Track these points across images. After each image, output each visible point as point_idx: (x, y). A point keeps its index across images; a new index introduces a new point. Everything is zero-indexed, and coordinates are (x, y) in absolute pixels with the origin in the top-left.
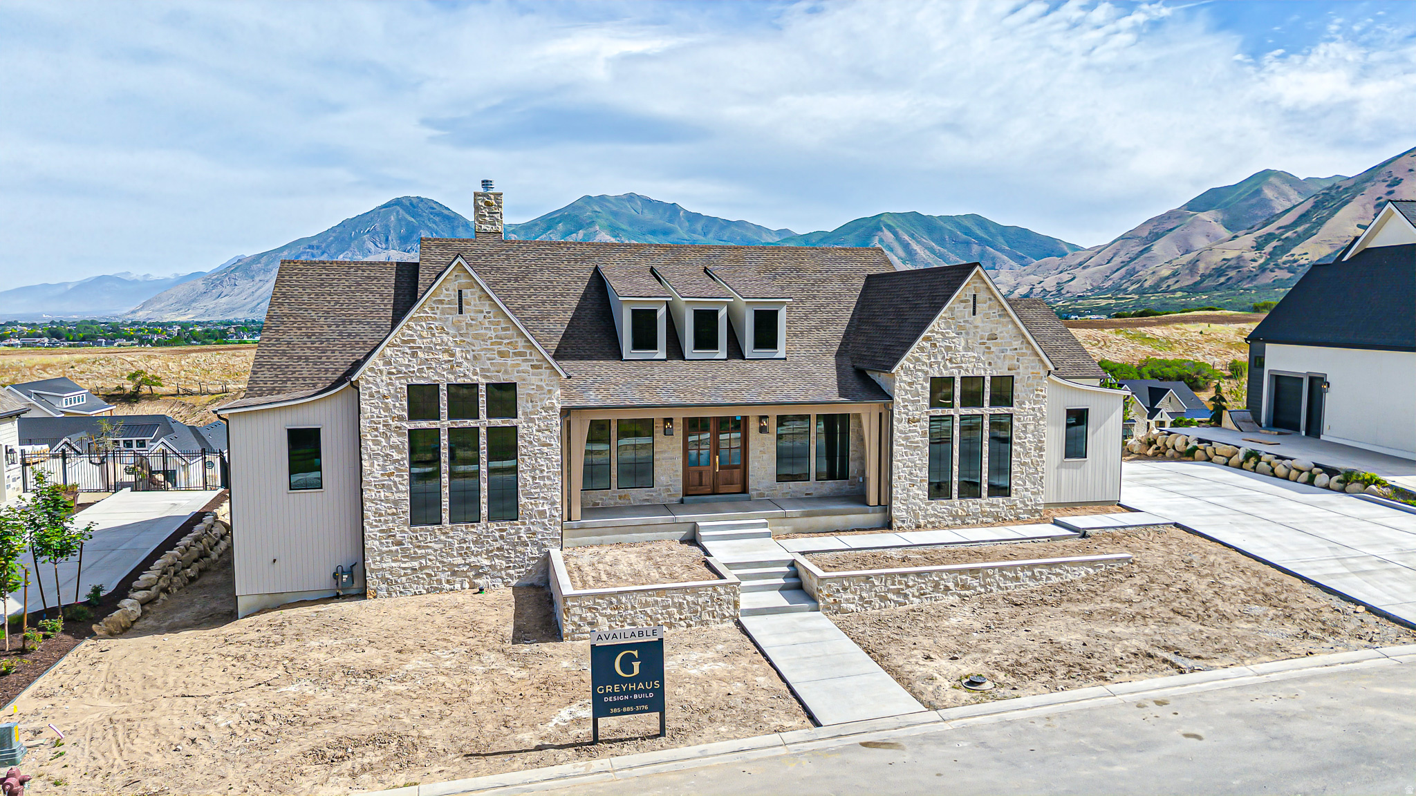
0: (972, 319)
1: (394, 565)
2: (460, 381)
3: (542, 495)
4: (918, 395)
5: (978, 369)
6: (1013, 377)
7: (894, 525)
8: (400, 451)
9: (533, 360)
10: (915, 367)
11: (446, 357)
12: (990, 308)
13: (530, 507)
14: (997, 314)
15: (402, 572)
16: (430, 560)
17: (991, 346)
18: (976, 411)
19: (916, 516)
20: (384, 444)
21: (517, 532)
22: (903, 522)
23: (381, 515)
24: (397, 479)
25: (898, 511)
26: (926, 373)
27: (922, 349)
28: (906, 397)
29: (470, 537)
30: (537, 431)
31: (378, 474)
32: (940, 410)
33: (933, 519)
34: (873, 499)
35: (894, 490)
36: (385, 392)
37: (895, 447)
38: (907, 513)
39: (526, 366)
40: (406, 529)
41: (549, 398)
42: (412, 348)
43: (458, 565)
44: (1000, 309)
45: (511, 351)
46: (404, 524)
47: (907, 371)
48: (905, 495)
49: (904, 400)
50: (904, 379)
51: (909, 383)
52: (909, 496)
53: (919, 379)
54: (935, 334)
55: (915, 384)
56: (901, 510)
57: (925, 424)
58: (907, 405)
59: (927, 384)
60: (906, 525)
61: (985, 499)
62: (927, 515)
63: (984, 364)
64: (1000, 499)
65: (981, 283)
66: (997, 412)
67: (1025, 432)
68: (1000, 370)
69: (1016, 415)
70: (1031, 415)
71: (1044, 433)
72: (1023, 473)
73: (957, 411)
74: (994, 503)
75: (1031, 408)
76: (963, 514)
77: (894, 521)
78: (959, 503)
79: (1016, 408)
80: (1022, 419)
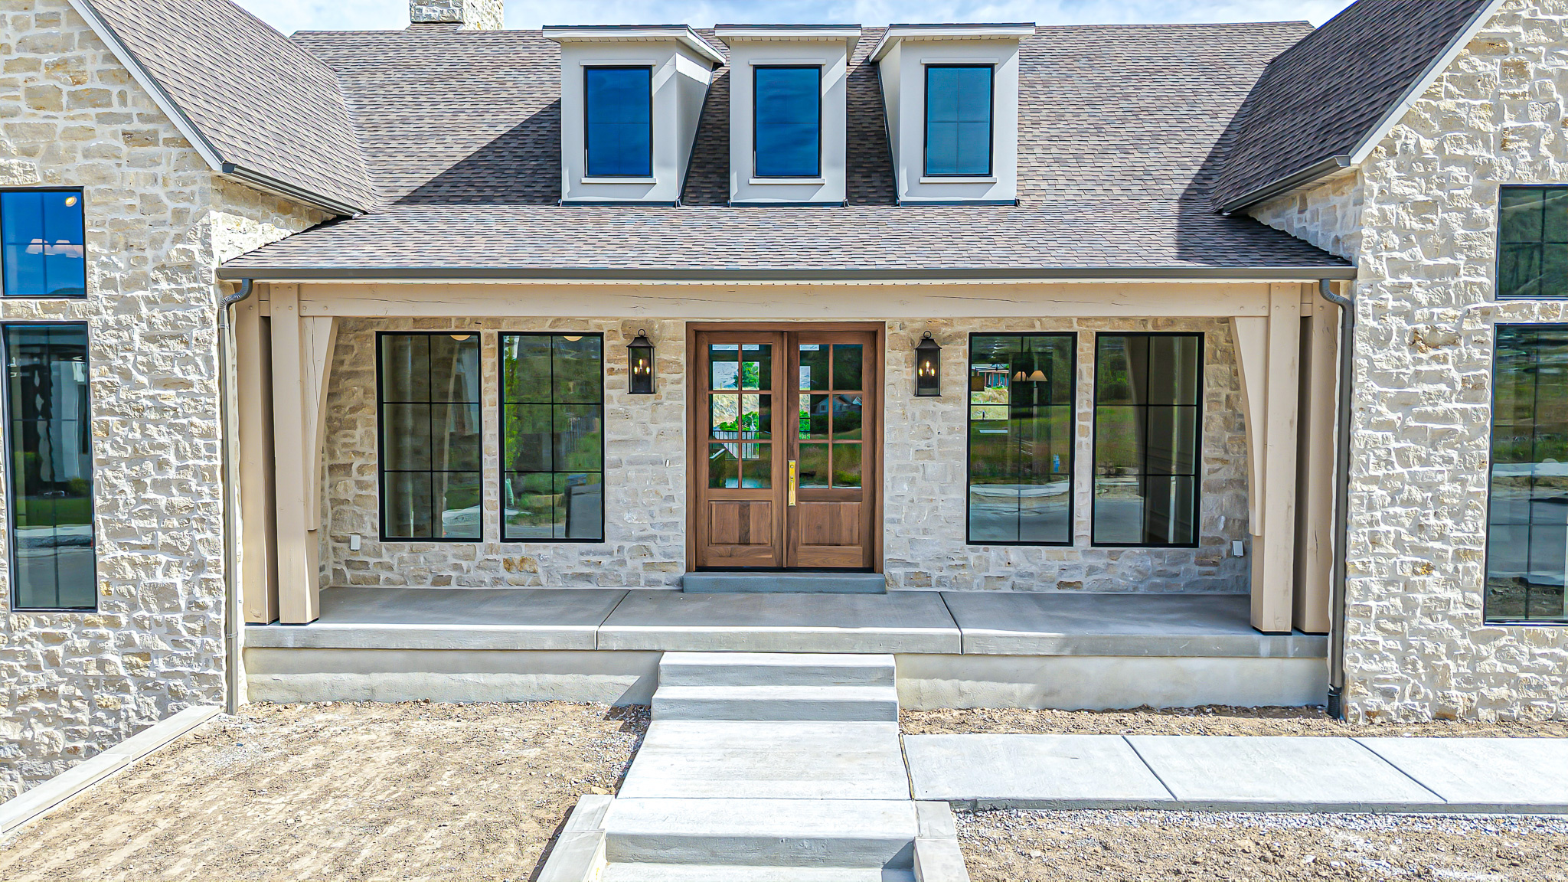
3: (162, 537)
4: (1451, 248)
7: (1351, 702)
9: (128, 117)
10: (1439, 149)
13: (130, 574)
19: (1437, 677)
21: (96, 648)
22: (1388, 694)
25: (1369, 656)
26: (1484, 170)
27: (1469, 84)
28: (1405, 256)
30: (150, 339)
32: (1537, 305)
33: (1503, 692)
34: (1273, 609)
35: (1354, 583)
37: (1360, 432)
38: (1403, 662)
39: (107, 136)
41: (178, 238)
45: (66, 89)
47: (1410, 162)
48: (1398, 602)
49: (1398, 267)
50: (1398, 190)
51: (1416, 204)
52: (1409, 605)
53: (1455, 192)
54: (1519, 29)
55: (1440, 210)
56: (1379, 653)
57: (1476, 353)
58: (1411, 285)
59: (1488, 211)
60: (1396, 703)
62: (1479, 678)
77: (1352, 689)
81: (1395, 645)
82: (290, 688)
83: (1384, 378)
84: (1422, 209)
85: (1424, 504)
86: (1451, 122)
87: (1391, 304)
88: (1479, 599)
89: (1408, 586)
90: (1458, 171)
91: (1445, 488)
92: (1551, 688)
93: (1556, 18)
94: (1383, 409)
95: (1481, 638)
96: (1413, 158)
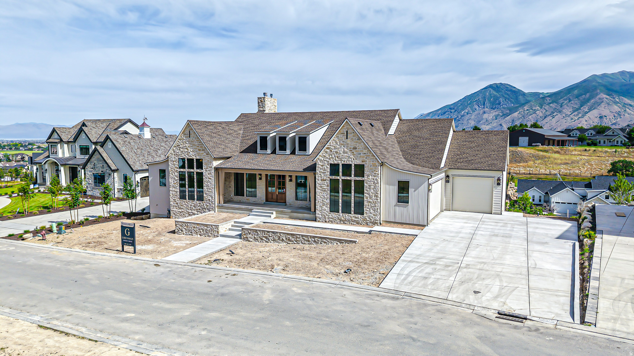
0: (346, 141)
1: (176, 210)
2: (190, 158)
3: (209, 194)
4: (325, 170)
5: (349, 161)
6: (364, 165)
7: (317, 220)
8: (177, 177)
9: (206, 152)
10: (323, 159)
11: (186, 150)
12: (353, 136)
13: (206, 198)
14: (356, 139)
15: (178, 212)
16: (184, 210)
17: (354, 152)
18: (348, 178)
20: (174, 175)
21: (203, 205)
22: (320, 219)
23: (173, 195)
24: (177, 185)
25: (318, 215)
26: (328, 162)
27: (326, 152)
28: (321, 171)
29: (193, 205)
30: (208, 174)
31: (173, 183)
32: (334, 177)
33: (332, 220)
34: (313, 209)
35: (317, 206)
36: (174, 160)
37: (317, 190)
38: (322, 216)
39: (205, 154)
40: (179, 200)
41: (211, 164)
42: (179, 148)
43: (190, 213)
44: (358, 136)
45: (201, 149)
46: (178, 198)
48: (321, 209)
49: (320, 172)
50: (320, 164)
53: (325, 164)
55: (324, 166)
57: (328, 182)
58: (321, 174)
59: (329, 166)
60: (321, 220)
61: (352, 215)
62: (329, 218)
63: (351, 159)
64: (359, 215)
65: (349, 126)
66: (357, 179)
67: (370, 189)
68: (358, 162)
69: (366, 181)
70: (372, 182)
71: (378, 190)
72: (369, 206)
73: (341, 178)
74: (357, 217)
75: (372, 178)
76: (344, 219)
77: (317, 218)
78: (342, 215)
79: (365, 178)
80: (368, 183)
81: (321, 214)
82: (221, 211)
83: (319, 184)
84: (322, 166)
85: (323, 198)
86: (325, 156)
87: (319, 176)
88: (329, 209)
89: (322, 207)
90: (325, 162)
91: (325, 196)
92: (337, 220)
93: (335, 145)
94: (319, 187)
95: (329, 213)
96: (321, 161)
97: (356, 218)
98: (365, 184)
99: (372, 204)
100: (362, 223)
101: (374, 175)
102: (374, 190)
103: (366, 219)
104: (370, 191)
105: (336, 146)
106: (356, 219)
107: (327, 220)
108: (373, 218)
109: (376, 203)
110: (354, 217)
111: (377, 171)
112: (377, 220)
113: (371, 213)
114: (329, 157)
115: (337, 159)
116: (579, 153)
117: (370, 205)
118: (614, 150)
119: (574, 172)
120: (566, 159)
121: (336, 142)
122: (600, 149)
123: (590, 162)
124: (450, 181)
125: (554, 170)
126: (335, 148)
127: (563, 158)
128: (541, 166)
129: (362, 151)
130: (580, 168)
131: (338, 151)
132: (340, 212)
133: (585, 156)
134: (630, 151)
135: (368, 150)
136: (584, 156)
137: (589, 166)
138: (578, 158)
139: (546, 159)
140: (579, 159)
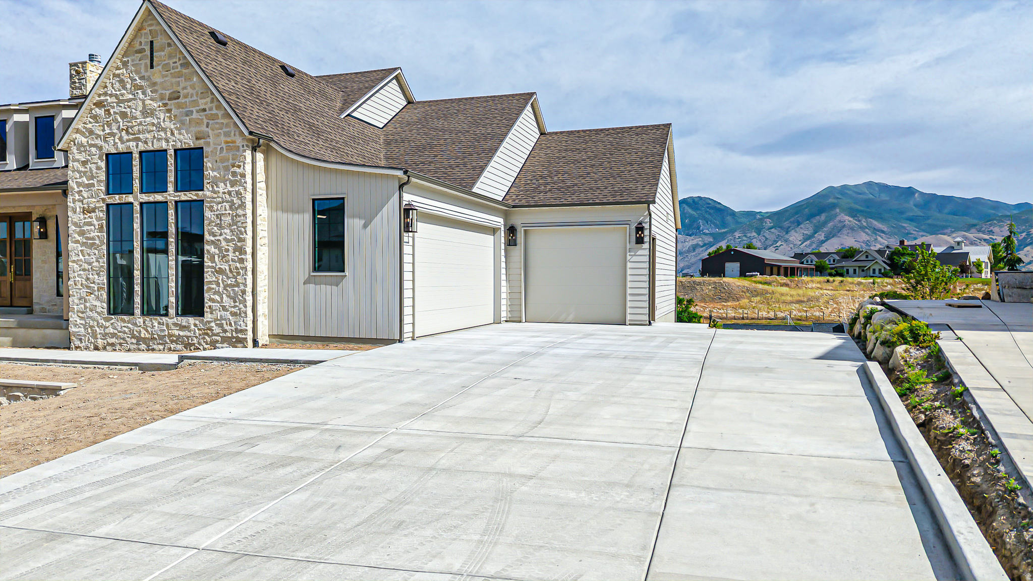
0: (149, 74)
4: (92, 177)
5: (159, 140)
6: (203, 148)
7: (72, 344)
10: (88, 142)
12: (170, 56)
14: (178, 64)
17: (173, 107)
18: (159, 197)
19: (94, 334)
22: (81, 340)
25: (76, 325)
26: (100, 148)
28: (81, 181)
32: (117, 197)
33: (113, 340)
38: (85, 329)
44: (181, 56)
48: (83, 306)
49: (79, 185)
50: (77, 157)
51: (83, 162)
52: (86, 307)
53: (92, 157)
54: (108, 98)
55: (89, 163)
56: (78, 325)
57: (101, 215)
58: (82, 191)
59: (102, 163)
60: (83, 344)
61: (173, 319)
62: (106, 334)
63: (166, 133)
64: (190, 318)
65: (156, 26)
66: (184, 198)
67: (220, 226)
68: (187, 140)
69: (208, 202)
70: (227, 202)
71: (245, 228)
72: (218, 285)
73: (137, 198)
74: (184, 324)
75: (226, 191)
76: (147, 336)
77: (73, 338)
78: (141, 320)
79: (207, 193)
80: (215, 208)
81: (83, 322)
83: (75, 224)
84: (84, 163)
85: (88, 270)
86: (91, 132)
88: (105, 305)
89: (86, 301)
90: (93, 150)
91: (95, 264)
92: (127, 339)
93: (118, 93)
94: (76, 236)
95: (106, 320)
96: (80, 146)
97: (182, 328)
98: (208, 214)
99: (228, 278)
100: (199, 344)
101: (231, 181)
102: (231, 231)
103: (210, 329)
104: (221, 235)
105: (122, 95)
106: (182, 333)
107: (100, 341)
108: (231, 325)
109: (238, 274)
110: (175, 324)
111: (239, 167)
112: (242, 331)
113: (224, 309)
114: (102, 133)
115: (125, 137)
116: (819, 286)
117: (220, 281)
118: (871, 281)
119: (813, 315)
120: (798, 294)
121: (122, 82)
122: (850, 279)
123: (837, 299)
124: (518, 242)
125: (782, 312)
126: (120, 102)
127: (794, 293)
128: (760, 305)
129: (195, 103)
130: (822, 309)
131: (128, 110)
132: (136, 311)
133: (828, 290)
134: (895, 281)
135: (211, 97)
136: (826, 290)
137: (835, 306)
138: (818, 293)
139: (768, 295)
140: (819, 295)
